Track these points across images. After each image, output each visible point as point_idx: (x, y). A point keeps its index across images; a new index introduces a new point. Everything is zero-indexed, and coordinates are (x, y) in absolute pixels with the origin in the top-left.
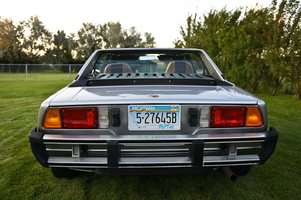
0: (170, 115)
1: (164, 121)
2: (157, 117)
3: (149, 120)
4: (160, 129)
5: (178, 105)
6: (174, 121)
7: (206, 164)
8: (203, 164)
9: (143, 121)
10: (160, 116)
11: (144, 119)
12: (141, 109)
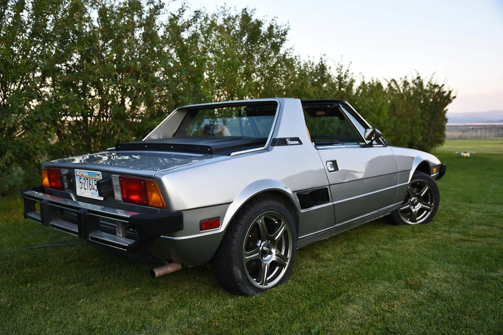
1: (94, 189)
2: (90, 184)
4: (92, 197)
5: (100, 172)
8: (90, 238)
11: (84, 184)
12: (81, 174)
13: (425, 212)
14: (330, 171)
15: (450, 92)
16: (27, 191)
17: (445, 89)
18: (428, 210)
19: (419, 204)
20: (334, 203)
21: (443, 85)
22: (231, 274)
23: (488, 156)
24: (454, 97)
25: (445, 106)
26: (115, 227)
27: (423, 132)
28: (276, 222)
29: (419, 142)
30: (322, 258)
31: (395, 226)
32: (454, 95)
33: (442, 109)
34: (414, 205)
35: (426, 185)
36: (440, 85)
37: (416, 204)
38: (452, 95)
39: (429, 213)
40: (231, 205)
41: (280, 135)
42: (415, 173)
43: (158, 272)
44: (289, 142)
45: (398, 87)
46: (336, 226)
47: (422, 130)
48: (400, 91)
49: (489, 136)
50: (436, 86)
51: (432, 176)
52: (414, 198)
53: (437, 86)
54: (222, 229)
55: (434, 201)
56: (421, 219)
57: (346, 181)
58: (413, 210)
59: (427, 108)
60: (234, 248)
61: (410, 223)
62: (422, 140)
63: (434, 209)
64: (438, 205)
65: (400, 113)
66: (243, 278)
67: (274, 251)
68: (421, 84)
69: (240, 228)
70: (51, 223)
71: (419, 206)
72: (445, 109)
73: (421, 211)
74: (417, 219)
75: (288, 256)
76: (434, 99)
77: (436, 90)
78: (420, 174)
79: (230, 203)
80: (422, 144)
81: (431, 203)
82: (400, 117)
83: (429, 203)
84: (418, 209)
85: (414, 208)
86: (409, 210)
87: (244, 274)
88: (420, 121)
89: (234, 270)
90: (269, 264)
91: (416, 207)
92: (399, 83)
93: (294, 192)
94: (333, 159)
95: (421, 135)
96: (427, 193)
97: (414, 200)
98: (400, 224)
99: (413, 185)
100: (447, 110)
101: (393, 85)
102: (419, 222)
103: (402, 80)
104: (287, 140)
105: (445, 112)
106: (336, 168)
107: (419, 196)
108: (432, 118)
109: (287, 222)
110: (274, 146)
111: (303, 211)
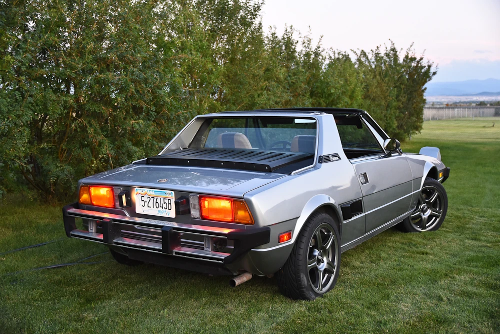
0: (166, 201)
1: (162, 207)
2: (156, 202)
3: (151, 204)
4: (159, 215)
5: (172, 192)
6: (170, 208)
7: (176, 253)
8: (174, 252)
9: (146, 204)
10: (158, 201)
11: (147, 202)
12: (144, 192)
13: (434, 218)
14: (362, 184)
15: (429, 67)
16: (69, 209)
17: (424, 63)
18: (437, 217)
19: (429, 210)
20: (366, 213)
21: (421, 59)
22: (299, 280)
23: (473, 146)
24: (434, 74)
25: (423, 84)
26: (203, 245)
27: (398, 117)
28: (326, 233)
29: (394, 129)
30: (353, 266)
31: (406, 234)
32: (434, 71)
33: (420, 88)
34: (424, 211)
35: (436, 191)
36: (418, 59)
37: (426, 211)
38: (432, 70)
39: (438, 219)
40: (299, 220)
41: (324, 153)
42: (426, 179)
43: (238, 282)
44: (332, 159)
45: (369, 62)
46: (366, 234)
47: (397, 114)
48: (371, 66)
49: (468, 116)
50: (413, 59)
51: (438, 181)
52: (423, 205)
53: (415, 59)
54: (293, 241)
55: (442, 207)
56: (431, 226)
57: (375, 192)
58: (424, 217)
59: (402, 87)
60: (301, 258)
61: (420, 230)
62: (398, 127)
63: (442, 216)
64: (446, 211)
65: (374, 94)
66: (308, 283)
67: (325, 259)
68: (396, 57)
69: (304, 240)
70: (114, 241)
71: (429, 212)
72: (424, 87)
73: (430, 217)
74: (427, 225)
75: (335, 264)
76: (411, 75)
77: (414, 64)
78: (431, 180)
79: (298, 218)
80: (397, 131)
81: (440, 209)
82: (374, 100)
83: (438, 209)
84: (428, 215)
85: (424, 214)
86: (420, 216)
87: (308, 281)
88: (395, 104)
89: (301, 277)
90: (323, 271)
91: (425, 214)
92: (370, 56)
93: (339, 205)
94: (364, 172)
95: (397, 120)
96: (436, 199)
97: (424, 207)
98: (410, 232)
99: (424, 191)
100: (425, 89)
101: (363, 59)
102: (428, 229)
103: (374, 53)
104: (330, 156)
105: (423, 91)
106: (367, 181)
107: (428, 203)
108: (409, 100)
109: (334, 233)
110: (321, 163)
111: (345, 222)
